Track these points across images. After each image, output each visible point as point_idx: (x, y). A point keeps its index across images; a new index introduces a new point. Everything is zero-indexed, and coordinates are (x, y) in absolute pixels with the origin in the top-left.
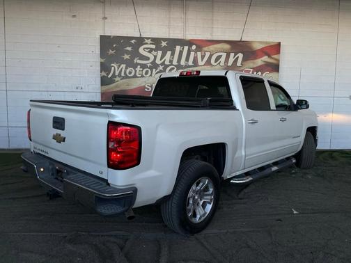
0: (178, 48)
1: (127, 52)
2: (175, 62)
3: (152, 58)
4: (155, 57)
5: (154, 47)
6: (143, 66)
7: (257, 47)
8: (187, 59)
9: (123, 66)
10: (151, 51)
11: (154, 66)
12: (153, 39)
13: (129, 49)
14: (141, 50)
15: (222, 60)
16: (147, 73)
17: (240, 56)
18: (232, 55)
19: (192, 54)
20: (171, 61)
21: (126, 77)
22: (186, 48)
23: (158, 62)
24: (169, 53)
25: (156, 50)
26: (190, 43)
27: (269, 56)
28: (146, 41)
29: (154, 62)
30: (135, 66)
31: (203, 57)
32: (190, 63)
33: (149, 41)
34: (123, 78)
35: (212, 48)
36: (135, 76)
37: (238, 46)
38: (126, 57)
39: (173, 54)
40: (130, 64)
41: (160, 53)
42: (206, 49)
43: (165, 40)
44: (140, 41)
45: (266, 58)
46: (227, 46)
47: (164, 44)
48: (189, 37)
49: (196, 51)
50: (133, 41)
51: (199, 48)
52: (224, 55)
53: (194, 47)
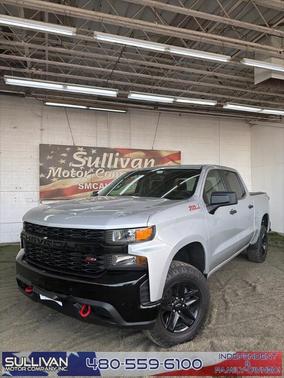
0: (105, 155)
1: (63, 158)
2: (103, 166)
3: (84, 163)
4: (87, 162)
5: (85, 153)
6: (77, 169)
7: (165, 154)
8: (113, 164)
9: (60, 169)
10: (83, 157)
11: (86, 168)
12: (85, 148)
13: (64, 155)
14: (75, 156)
15: (140, 164)
16: (80, 174)
17: (153, 161)
18: (147, 160)
19: (116, 160)
20: (100, 165)
21: (62, 178)
22: (111, 155)
23: (89, 165)
24: (98, 159)
25: (87, 156)
26: (114, 151)
27: (173, 161)
28: (79, 149)
29: (85, 166)
30: (70, 169)
31: (125, 161)
32: (115, 166)
33: (81, 149)
34: (60, 179)
35: (131, 154)
36: (70, 177)
37: (151, 154)
38: (63, 161)
39: (101, 160)
40: (66, 167)
41: (90, 158)
42: (127, 156)
43: (94, 148)
44: (74, 149)
45: (171, 163)
46: (143, 154)
47: (94, 151)
48: (113, 146)
49: (119, 157)
50: (68, 149)
51: (121, 155)
52: (141, 160)
53: (117, 154)
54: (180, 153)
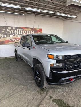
0: (18, 29)
1: (3, 30)
2: (17, 33)
3: (11, 32)
6: (9, 34)
7: (37, 29)
9: (3, 34)
10: (10, 30)
11: (12, 34)
12: (11, 27)
13: (4, 29)
14: (7, 30)
15: (29, 33)
16: (10, 36)
17: (34, 32)
18: (32, 31)
21: (4, 37)
22: (20, 29)
23: (13, 33)
24: (15, 31)
25: (12, 30)
27: (40, 32)
28: (9, 27)
30: (6, 34)
31: (25, 32)
32: (21, 33)
34: (3, 38)
36: (6, 37)
37: (33, 29)
38: (3, 32)
40: (4, 34)
42: (25, 30)
44: (7, 27)
46: (30, 29)
47: (14, 28)
48: (20, 26)
51: (23, 30)
52: (30, 31)
53: (22, 29)
54: (42, 29)
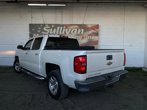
0: (58, 28)
3: (48, 32)
4: (50, 31)
7: (89, 26)
8: (62, 32)
9: (38, 35)
10: (48, 29)
12: (49, 25)
13: (40, 28)
14: (44, 29)
15: (76, 32)
17: (83, 30)
18: (79, 30)
19: (64, 30)
20: (56, 33)
22: (61, 28)
23: (51, 33)
24: (55, 29)
25: (50, 28)
27: (94, 30)
28: (46, 25)
31: (68, 31)
33: (47, 25)
35: (71, 27)
37: (81, 26)
38: (39, 31)
42: (69, 28)
43: (53, 25)
44: (44, 25)
45: (93, 31)
46: (77, 27)
50: (41, 26)
51: (66, 28)
52: (76, 30)
53: (64, 27)
54: (98, 25)
